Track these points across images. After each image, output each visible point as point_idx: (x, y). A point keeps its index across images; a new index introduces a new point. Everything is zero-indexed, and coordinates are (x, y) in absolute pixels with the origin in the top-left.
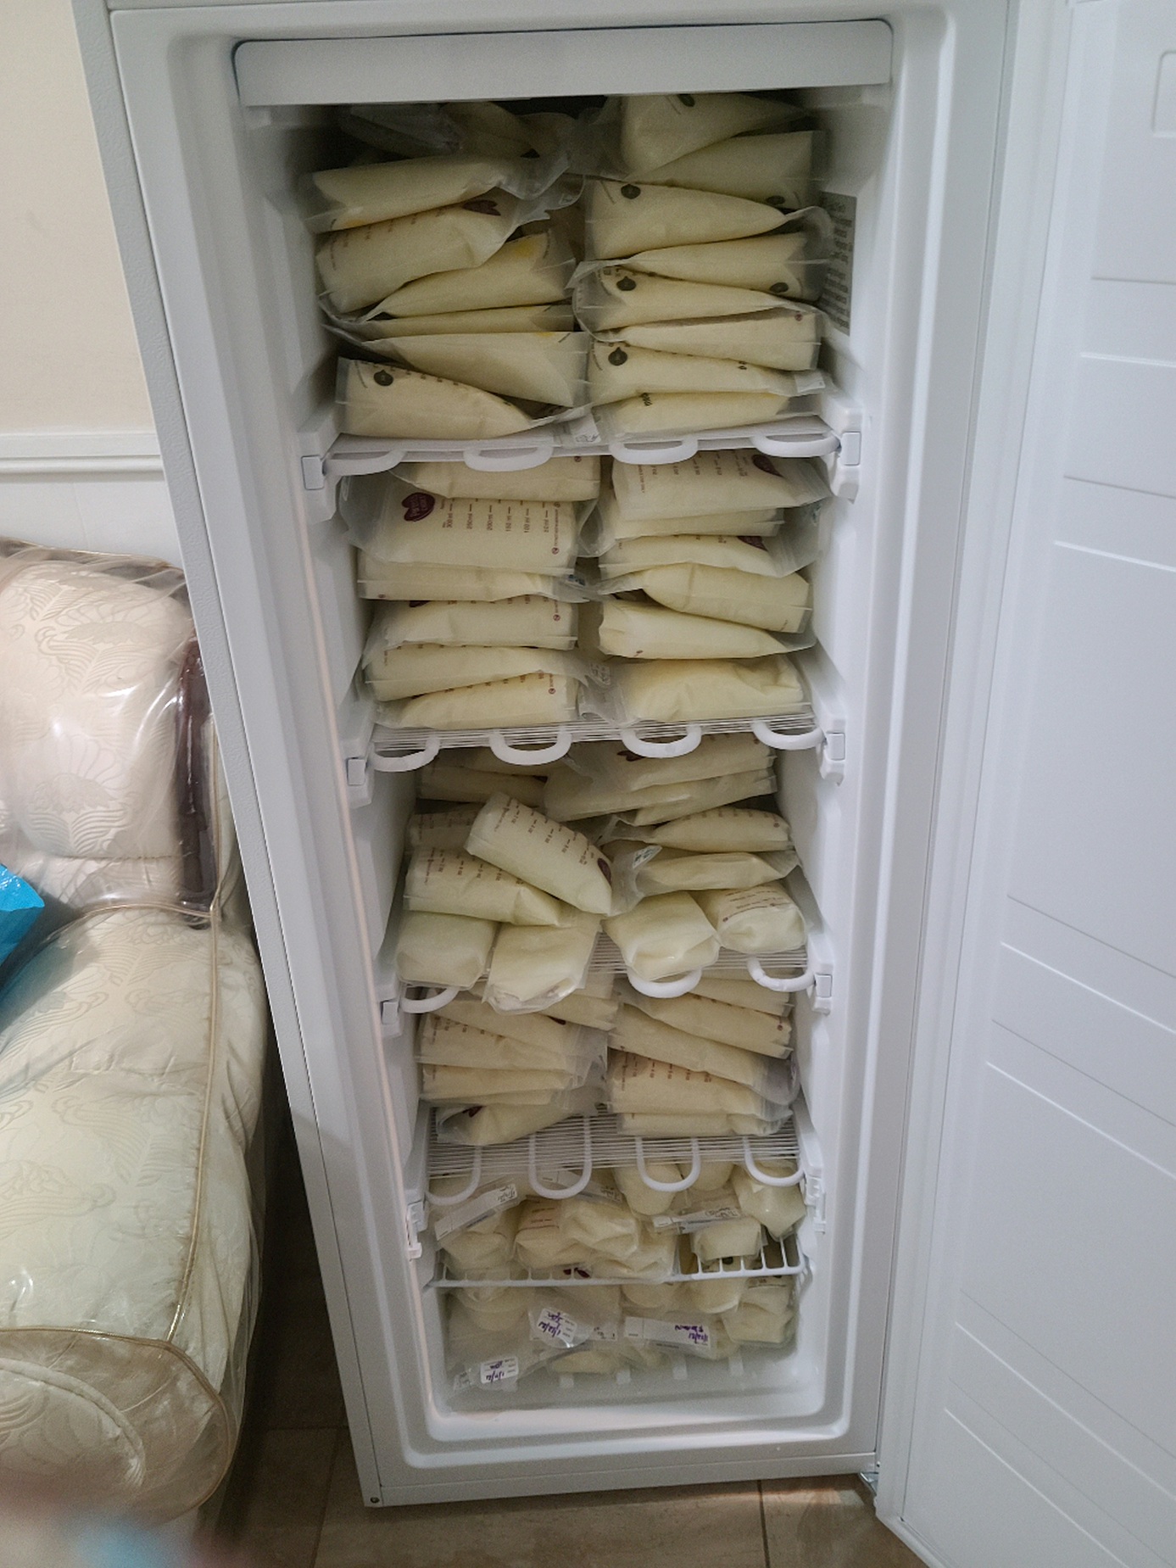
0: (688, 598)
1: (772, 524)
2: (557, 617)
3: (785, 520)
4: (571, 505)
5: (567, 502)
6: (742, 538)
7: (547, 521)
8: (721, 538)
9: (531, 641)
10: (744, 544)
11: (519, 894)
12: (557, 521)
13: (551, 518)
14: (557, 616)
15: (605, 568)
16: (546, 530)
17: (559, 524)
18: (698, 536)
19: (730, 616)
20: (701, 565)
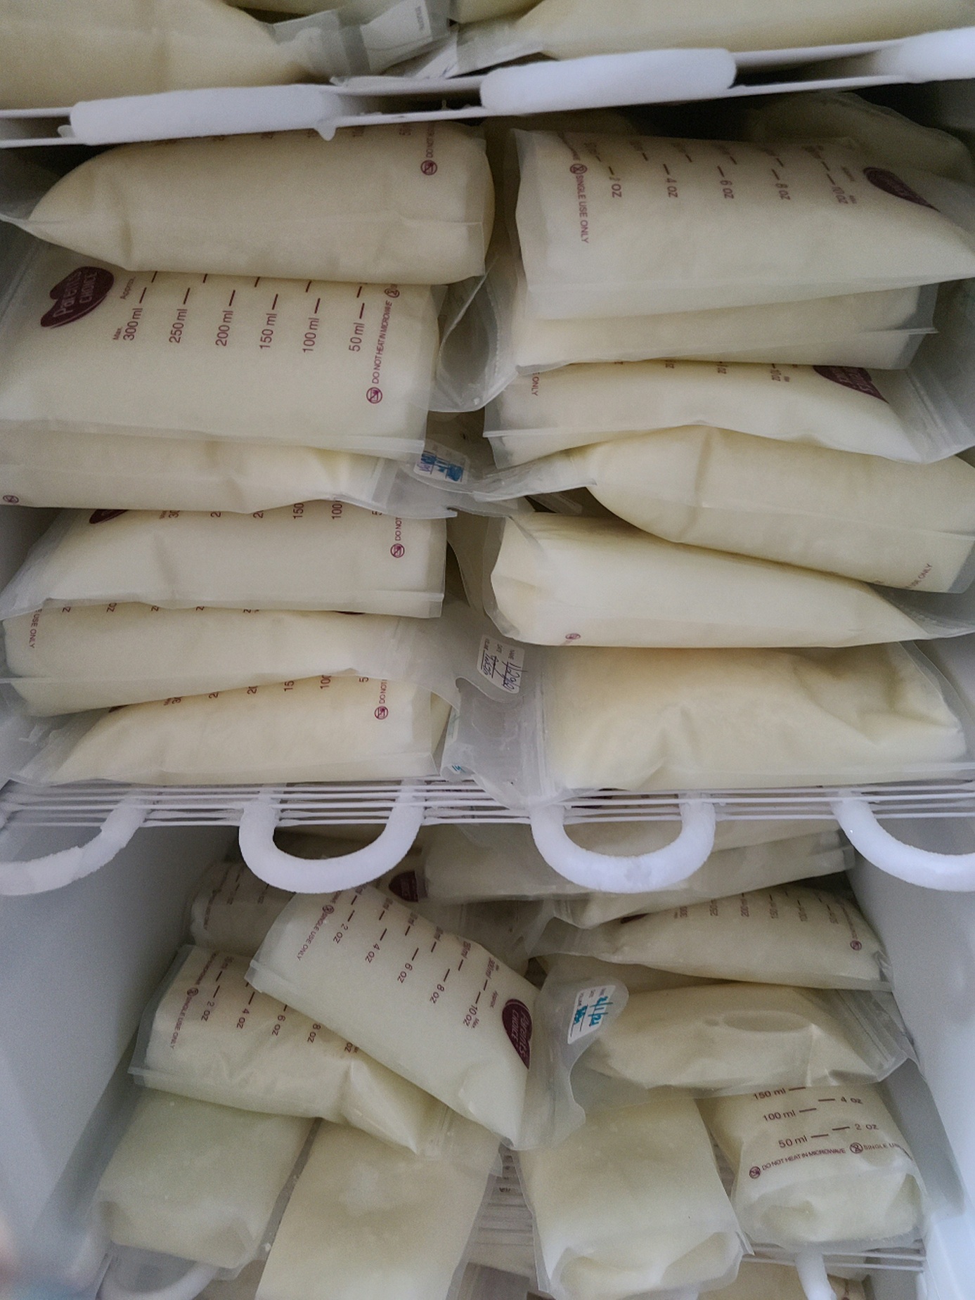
0: (694, 513)
1: (904, 335)
2: (398, 550)
3: (936, 325)
4: (428, 294)
5: (416, 287)
6: (827, 371)
7: (358, 329)
8: (776, 369)
9: (341, 599)
10: (830, 383)
11: (346, 1075)
12: (384, 328)
13: (372, 321)
14: (399, 547)
15: (500, 438)
16: (355, 345)
17: (389, 334)
18: (721, 365)
19: (793, 552)
20: (728, 434)
